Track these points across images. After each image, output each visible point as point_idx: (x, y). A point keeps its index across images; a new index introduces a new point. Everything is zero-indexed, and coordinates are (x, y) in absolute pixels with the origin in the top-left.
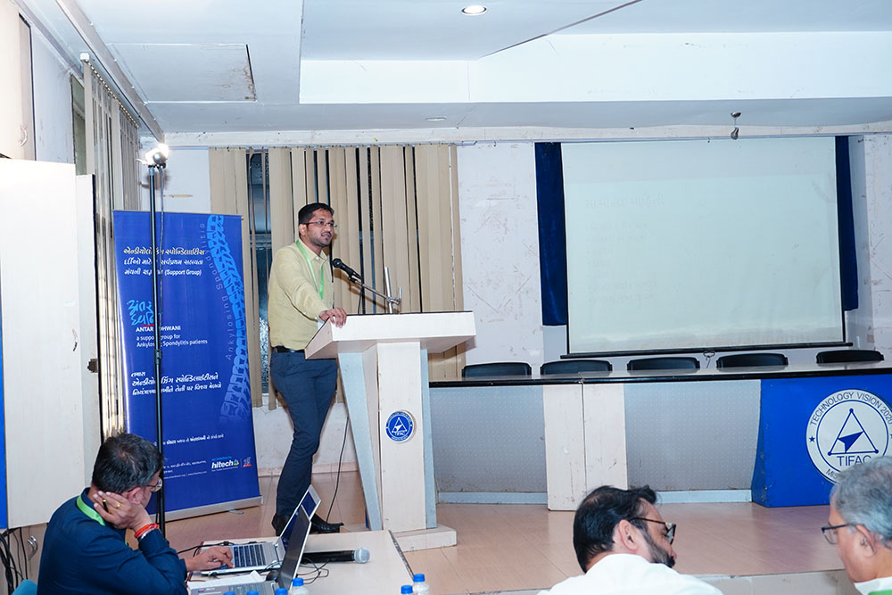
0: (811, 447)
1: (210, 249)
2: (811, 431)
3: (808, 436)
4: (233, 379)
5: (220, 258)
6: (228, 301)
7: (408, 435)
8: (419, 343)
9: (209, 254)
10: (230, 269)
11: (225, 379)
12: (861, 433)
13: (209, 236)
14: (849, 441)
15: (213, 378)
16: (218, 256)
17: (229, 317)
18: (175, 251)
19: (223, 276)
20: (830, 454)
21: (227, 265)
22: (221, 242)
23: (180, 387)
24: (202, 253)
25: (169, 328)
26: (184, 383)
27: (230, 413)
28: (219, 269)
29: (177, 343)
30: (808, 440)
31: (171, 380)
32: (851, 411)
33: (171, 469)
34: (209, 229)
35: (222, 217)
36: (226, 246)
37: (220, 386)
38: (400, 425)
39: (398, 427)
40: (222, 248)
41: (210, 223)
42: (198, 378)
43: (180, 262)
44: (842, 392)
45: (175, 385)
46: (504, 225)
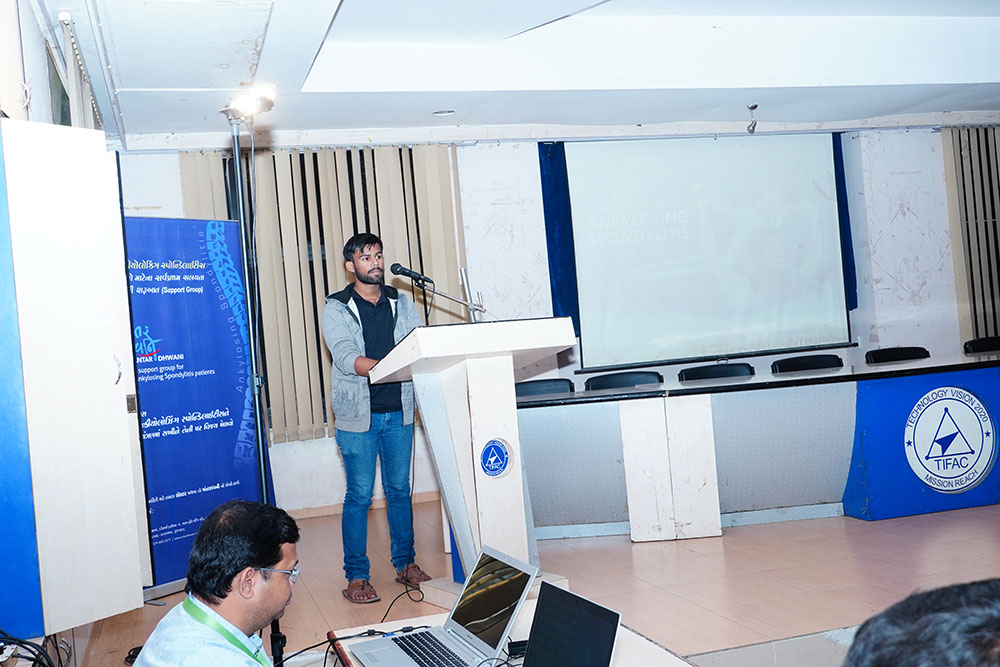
0: (909, 451)
1: (210, 262)
3: (906, 440)
4: (246, 414)
5: (223, 273)
6: (235, 323)
7: (504, 468)
8: (511, 357)
9: (210, 268)
10: (235, 285)
11: (236, 416)
12: (955, 435)
13: (210, 246)
14: (945, 442)
15: (224, 414)
16: (221, 270)
17: (237, 341)
18: (172, 265)
19: (227, 293)
20: (927, 458)
21: (232, 280)
22: (223, 253)
23: (188, 428)
24: (203, 266)
25: (170, 357)
26: (192, 423)
27: (244, 455)
28: (223, 285)
29: (180, 375)
30: (906, 445)
31: (177, 420)
32: (946, 410)
33: (183, 526)
34: (209, 238)
35: (222, 224)
36: (229, 258)
37: (232, 423)
38: (495, 456)
39: (492, 460)
40: (225, 261)
41: (210, 231)
42: (208, 416)
43: (178, 278)
44: (936, 391)
45: (181, 425)
46: (510, 232)
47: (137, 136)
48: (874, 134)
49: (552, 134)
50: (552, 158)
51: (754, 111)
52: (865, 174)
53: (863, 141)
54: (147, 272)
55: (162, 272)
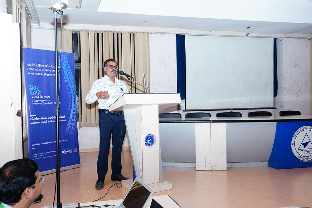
0: (293, 146)
1: (62, 66)
2: (293, 141)
3: (292, 143)
4: (71, 118)
6: (69, 87)
7: (153, 144)
8: (158, 106)
10: (70, 74)
11: (67, 118)
12: (309, 142)
13: (62, 61)
14: (305, 145)
15: (63, 117)
16: (65, 69)
17: (69, 93)
18: (48, 66)
19: (67, 77)
20: (299, 149)
22: (66, 63)
23: (50, 121)
25: (45, 97)
26: (52, 119)
27: (69, 131)
28: (66, 74)
29: (48, 103)
30: (292, 144)
31: (46, 118)
32: (306, 134)
33: (46, 154)
34: (62, 58)
35: (67, 54)
36: (68, 65)
37: (65, 120)
38: (150, 140)
39: (149, 141)
40: (67, 66)
43: (50, 71)
44: (303, 127)
45: (48, 120)
46: (165, 63)
47: (44, 23)
48: (288, 40)
49: (181, 32)
50: (181, 40)
51: (249, 29)
52: (284, 53)
53: (284, 41)
54: (39, 68)
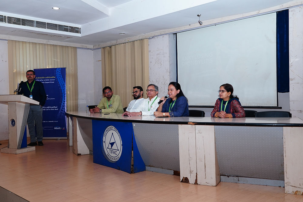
2: (104, 140)
3: (103, 141)
4: (61, 108)
5: (59, 79)
9: (57, 78)
13: (57, 73)
14: (112, 144)
18: (48, 77)
20: (107, 148)
21: (61, 80)
22: (60, 74)
24: (55, 77)
26: (48, 108)
27: (60, 116)
28: (59, 81)
31: (45, 107)
34: (57, 71)
35: (60, 69)
36: (61, 76)
37: (58, 109)
41: (57, 70)
42: (52, 107)
43: (49, 80)
44: (111, 127)
45: (46, 109)
46: (161, 63)
55: (45, 79)
